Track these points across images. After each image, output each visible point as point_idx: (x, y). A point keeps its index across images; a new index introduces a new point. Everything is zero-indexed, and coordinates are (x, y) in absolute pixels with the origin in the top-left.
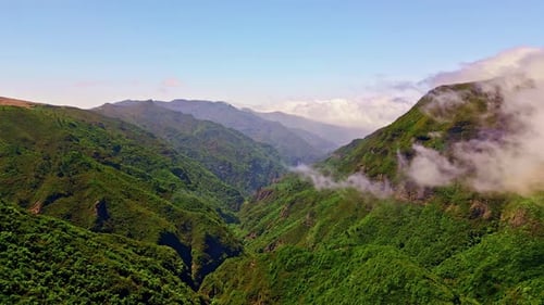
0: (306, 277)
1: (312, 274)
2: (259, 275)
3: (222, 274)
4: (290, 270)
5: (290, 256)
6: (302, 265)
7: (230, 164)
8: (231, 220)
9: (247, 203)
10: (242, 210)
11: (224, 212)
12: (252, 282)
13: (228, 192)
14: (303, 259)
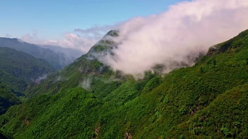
0: (47, 105)
1: (49, 104)
2: (25, 109)
3: (9, 113)
4: (39, 104)
5: (40, 98)
6: (45, 101)
7: (20, 70)
8: (19, 94)
9: (29, 86)
10: (27, 90)
11: (15, 91)
12: (22, 113)
13: (19, 82)
14: (46, 99)
